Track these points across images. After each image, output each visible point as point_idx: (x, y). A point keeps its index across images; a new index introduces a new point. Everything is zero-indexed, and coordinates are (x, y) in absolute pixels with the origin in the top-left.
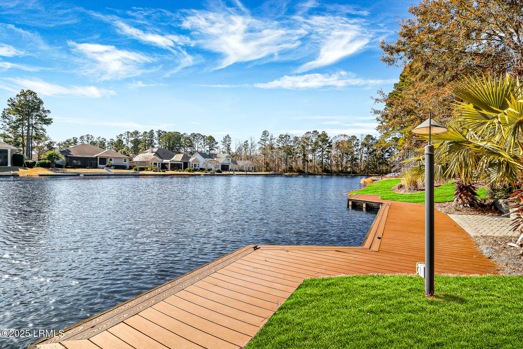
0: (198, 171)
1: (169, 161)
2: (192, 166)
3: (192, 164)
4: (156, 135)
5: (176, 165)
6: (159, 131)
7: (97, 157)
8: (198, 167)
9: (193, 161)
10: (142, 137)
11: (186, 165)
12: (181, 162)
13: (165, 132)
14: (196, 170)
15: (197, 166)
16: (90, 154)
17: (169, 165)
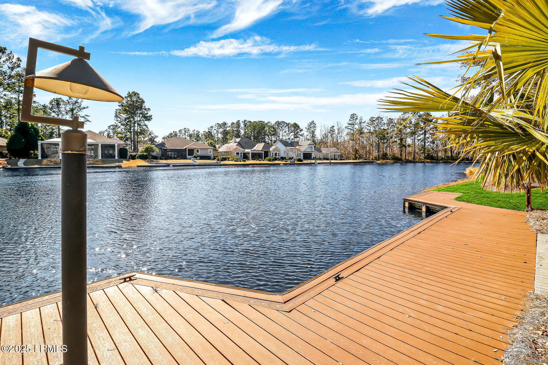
0: (278, 160)
1: (250, 150)
2: (273, 156)
3: (273, 153)
4: (242, 125)
5: (257, 154)
6: (245, 121)
7: (186, 149)
8: (279, 156)
9: (274, 150)
10: (230, 128)
11: (266, 154)
12: (262, 151)
13: (251, 122)
14: (276, 159)
15: (278, 154)
16: (181, 146)
17: (250, 154)
